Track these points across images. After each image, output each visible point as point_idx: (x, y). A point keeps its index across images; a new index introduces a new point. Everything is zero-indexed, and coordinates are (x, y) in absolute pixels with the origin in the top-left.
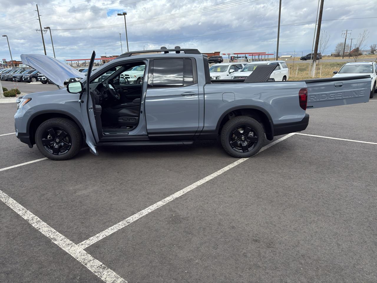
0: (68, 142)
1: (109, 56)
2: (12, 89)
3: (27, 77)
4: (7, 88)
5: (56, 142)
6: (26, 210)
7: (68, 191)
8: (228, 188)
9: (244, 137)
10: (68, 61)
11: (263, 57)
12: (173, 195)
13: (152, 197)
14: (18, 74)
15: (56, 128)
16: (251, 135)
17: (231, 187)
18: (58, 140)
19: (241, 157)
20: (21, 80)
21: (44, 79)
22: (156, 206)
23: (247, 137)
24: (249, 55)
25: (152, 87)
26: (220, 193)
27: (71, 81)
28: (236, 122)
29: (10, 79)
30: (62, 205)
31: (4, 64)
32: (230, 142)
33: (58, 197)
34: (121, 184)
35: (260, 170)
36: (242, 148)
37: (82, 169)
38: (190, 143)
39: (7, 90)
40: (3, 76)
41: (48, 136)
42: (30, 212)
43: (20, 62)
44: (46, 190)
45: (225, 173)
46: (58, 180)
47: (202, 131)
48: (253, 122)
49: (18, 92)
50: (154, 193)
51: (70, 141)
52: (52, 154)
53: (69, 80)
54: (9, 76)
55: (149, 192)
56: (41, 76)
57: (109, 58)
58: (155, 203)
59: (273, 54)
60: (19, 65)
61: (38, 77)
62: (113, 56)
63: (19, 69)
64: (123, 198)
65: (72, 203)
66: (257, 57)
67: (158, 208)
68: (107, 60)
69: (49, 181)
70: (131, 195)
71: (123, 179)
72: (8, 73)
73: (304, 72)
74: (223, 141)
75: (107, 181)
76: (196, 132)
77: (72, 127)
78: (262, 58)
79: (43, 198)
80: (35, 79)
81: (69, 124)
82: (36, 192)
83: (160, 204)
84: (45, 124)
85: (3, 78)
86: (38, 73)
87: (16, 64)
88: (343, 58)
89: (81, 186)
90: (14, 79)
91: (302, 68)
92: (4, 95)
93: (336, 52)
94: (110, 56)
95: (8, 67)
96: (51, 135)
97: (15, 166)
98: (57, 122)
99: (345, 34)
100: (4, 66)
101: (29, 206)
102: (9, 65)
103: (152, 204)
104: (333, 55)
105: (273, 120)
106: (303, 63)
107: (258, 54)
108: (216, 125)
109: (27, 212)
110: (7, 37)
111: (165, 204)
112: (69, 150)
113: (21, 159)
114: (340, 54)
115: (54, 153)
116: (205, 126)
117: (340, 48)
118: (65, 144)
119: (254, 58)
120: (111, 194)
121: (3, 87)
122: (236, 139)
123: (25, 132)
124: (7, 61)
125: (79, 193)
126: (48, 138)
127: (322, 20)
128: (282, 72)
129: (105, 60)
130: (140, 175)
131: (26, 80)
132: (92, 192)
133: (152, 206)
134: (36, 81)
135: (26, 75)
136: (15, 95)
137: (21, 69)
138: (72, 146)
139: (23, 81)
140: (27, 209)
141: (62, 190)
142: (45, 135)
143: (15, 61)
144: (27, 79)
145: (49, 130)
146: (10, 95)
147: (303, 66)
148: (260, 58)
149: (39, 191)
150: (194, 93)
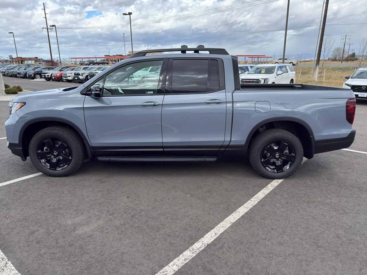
0: (68, 155)
1: (112, 55)
2: (14, 86)
3: (31, 74)
4: (10, 85)
5: (54, 155)
6: (7, 260)
7: (65, 227)
8: (272, 229)
9: (278, 154)
10: (72, 59)
11: (262, 59)
12: (202, 238)
13: (176, 241)
14: (22, 71)
15: (54, 139)
16: (287, 152)
17: (276, 227)
18: (55, 153)
19: (274, 178)
20: (25, 77)
21: (48, 76)
22: (184, 259)
23: (283, 155)
24: (249, 58)
25: (170, 93)
26: (264, 237)
27: (74, 79)
28: (270, 137)
29: (14, 75)
30: (56, 253)
31: (10, 60)
32: (261, 160)
33: (52, 237)
34: (132, 216)
35: (304, 199)
36: (276, 167)
37: (84, 190)
38: (214, 159)
39: (9, 87)
40: (7, 72)
41: (44, 147)
42: (12, 265)
43: (26, 59)
44: (37, 224)
45: (262, 202)
46: (53, 208)
47: (228, 146)
48: (291, 137)
49: (20, 90)
50: (177, 234)
51: (71, 154)
52: (49, 169)
53: (73, 77)
54: (13, 72)
55: (170, 233)
56: (45, 73)
57: (113, 57)
58: (180, 254)
59: (272, 57)
60: (24, 62)
61: (42, 74)
62: (116, 55)
63: (24, 66)
64: (137, 242)
65: (70, 248)
66: (256, 59)
67: (186, 263)
68: (110, 59)
69: (42, 209)
70: (147, 237)
71: (135, 209)
72: (13, 69)
73: (305, 76)
74: (253, 158)
75: (115, 212)
76: (221, 147)
77: (73, 138)
78: (261, 61)
79: (31, 238)
80: (39, 76)
81: (69, 135)
82: (24, 227)
83: (188, 255)
84: (41, 134)
85: (7, 74)
86: (42, 70)
87: (22, 60)
88: (342, 63)
89: (82, 218)
90: (18, 75)
91: (304, 71)
92: (5, 92)
93: (333, 56)
94: (114, 55)
95: (14, 63)
96: (48, 147)
97: (3, 183)
98: (55, 132)
99: (344, 39)
100: (10, 62)
101: (11, 253)
102: (16, 61)
103: (177, 254)
104: (330, 59)
105: (315, 135)
106: (304, 67)
107: (258, 57)
108: (246, 140)
109: (8, 265)
110: (13, 34)
111: (195, 256)
112: (68, 165)
113: (12, 174)
114: (337, 59)
115: (51, 168)
116: (232, 140)
117: (337, 53)
118: (64, 158)
119: (253, 60)
120: (121, 234)
121: (5, 83)
122: (268, 157)
123: (17, 142)
124: (13, 57)
125: (80, 231)
126: (44, 150)
127: (326, 24)
128: (290, 75)
129: (108, 59)
130: (156, 202)
131: (31, 77)
132: (97, 229)
133: (177, 258)
134: (40, 78)
135: (31, 71)
136: (17, 92)
137: (25, 66)
138: (73, 161)
139: (27, 78)
140: (8, 258)
141: (58, 225)
142: (41, 146)
143: (21, 57)
144: (31, 75)
145: (45, 141)
146: (11, 92)
147: (305, 69)
148: (259, 60)
149: (28, 226)
150: (221, 101)
